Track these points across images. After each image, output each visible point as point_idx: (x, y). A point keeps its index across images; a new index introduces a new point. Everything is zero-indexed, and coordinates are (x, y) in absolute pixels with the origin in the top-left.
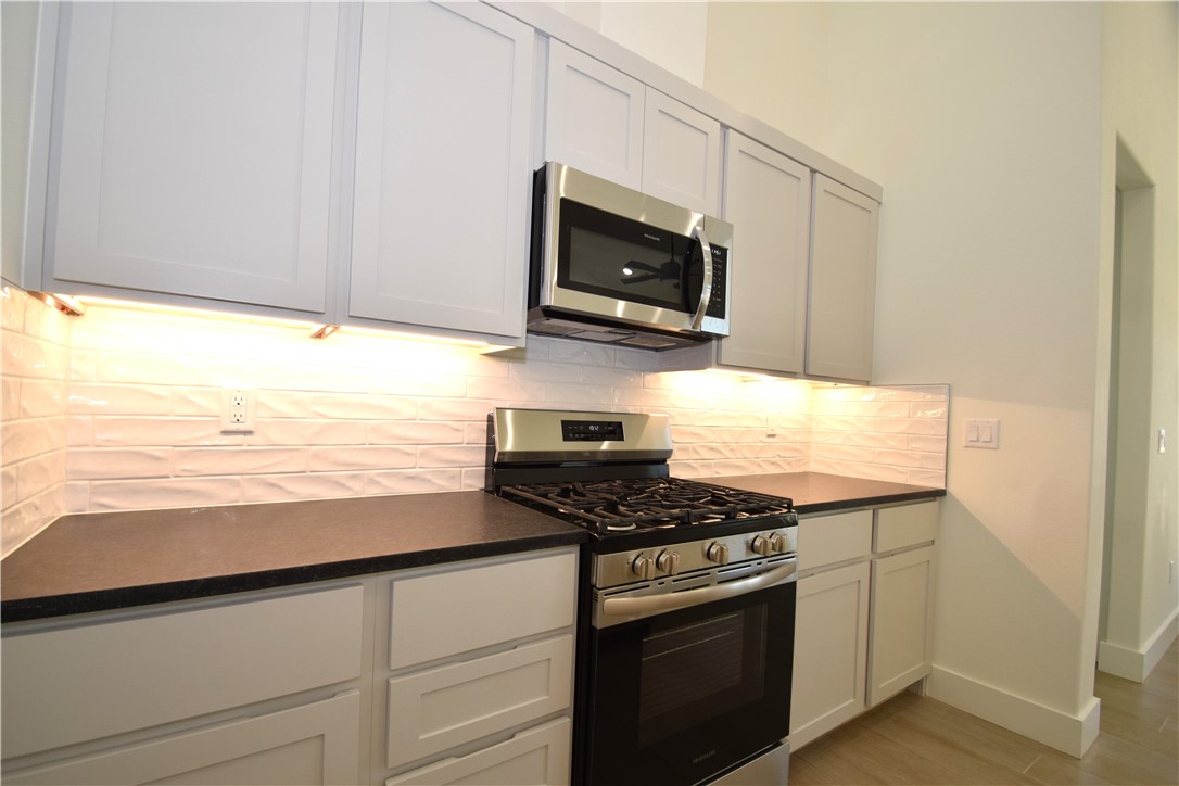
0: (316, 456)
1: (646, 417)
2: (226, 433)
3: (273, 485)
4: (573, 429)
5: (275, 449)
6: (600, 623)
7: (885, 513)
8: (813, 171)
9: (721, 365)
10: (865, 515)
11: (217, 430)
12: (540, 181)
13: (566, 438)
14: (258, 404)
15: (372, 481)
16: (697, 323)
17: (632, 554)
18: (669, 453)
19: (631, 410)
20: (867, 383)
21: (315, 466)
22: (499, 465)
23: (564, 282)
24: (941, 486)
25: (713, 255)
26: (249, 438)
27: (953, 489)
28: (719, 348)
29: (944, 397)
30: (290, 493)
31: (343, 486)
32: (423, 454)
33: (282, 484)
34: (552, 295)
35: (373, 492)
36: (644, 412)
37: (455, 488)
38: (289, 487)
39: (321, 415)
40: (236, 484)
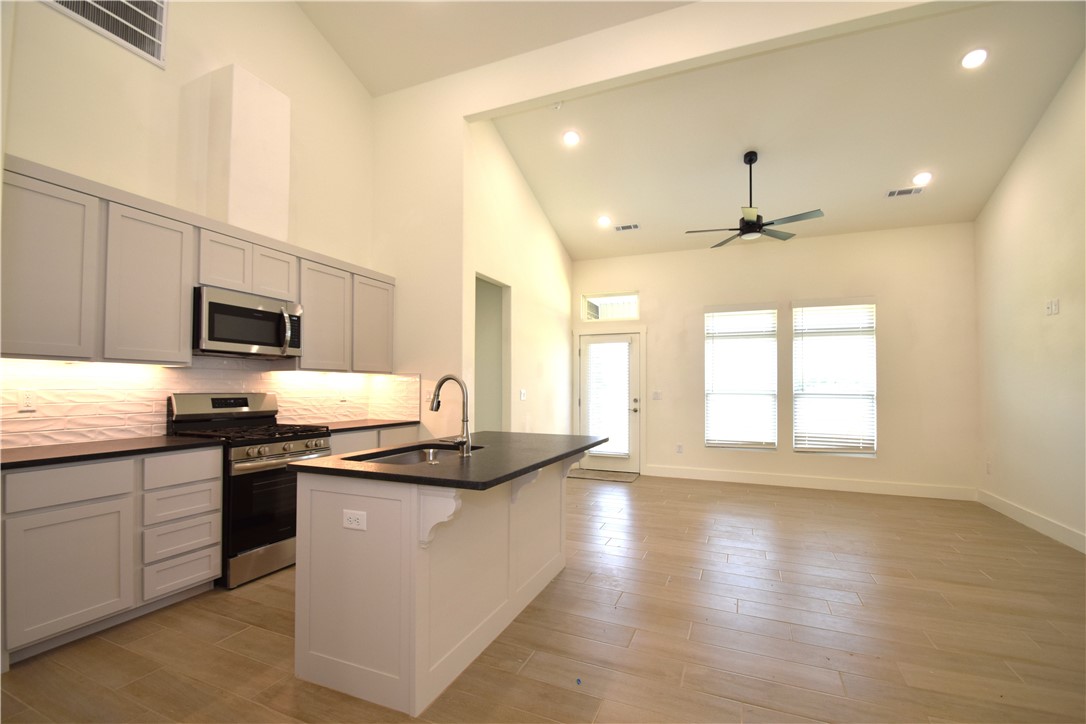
0: (69, 421)
1: (264, 395)
2: (21, 412)
3: (47, 437)
4: (217, 402)
5: (47, 419)
6: (233, 473)
7: (384, 432)
8: (353, 274)
9: (301, 369)
10: (374, 433)
11: (16, 411)
12: (197, 293)
13: (214, 407)
14: (39, 397)
15: (101, 433)
16: (284, 352)
17: (248, 448)
18: (276, 412)
19: (253, 391)
20: (391, 373)
21: (69, 426)
22: (175, 422)
23: (212, 337)
24: (418, 420)
25: (291, 320)
26: (33, 414)
27: (422, 421)
28: (300, 361)
29: (418, 380)
30: (55, 440)
31: (84, 436)
32: (129, 418)
33: (52, 436)
34: (206, 344)
35: (101, 438)
36: (262, 391)
37: (149, 435)
38: (56, 437)
39: (71, 401)
40: (27, 437)
